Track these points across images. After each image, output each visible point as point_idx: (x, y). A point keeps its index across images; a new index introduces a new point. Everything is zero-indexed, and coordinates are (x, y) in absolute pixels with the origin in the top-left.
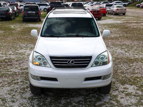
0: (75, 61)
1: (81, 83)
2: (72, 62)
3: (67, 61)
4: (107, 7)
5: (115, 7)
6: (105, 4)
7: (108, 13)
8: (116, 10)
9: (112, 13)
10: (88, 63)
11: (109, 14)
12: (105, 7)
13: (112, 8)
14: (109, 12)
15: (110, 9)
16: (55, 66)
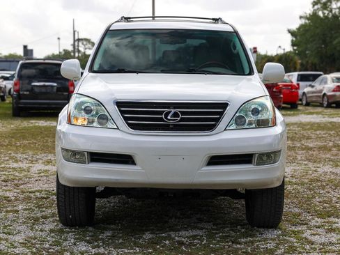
0: (183, 113)
1: (198, 170)
2: (176, 115)
3: (161, 113)
4: (301, 83)
5: (329, 81)
6: (296, 74)
7: (304, 102)
8: (334, 91)
9: (320, 100)
10: (218, 120)
11: (308, 104)
12: (295, 82)
13: (318, 86)
14: (309, 100)
15: (313, 87)
16: (129, 125)
